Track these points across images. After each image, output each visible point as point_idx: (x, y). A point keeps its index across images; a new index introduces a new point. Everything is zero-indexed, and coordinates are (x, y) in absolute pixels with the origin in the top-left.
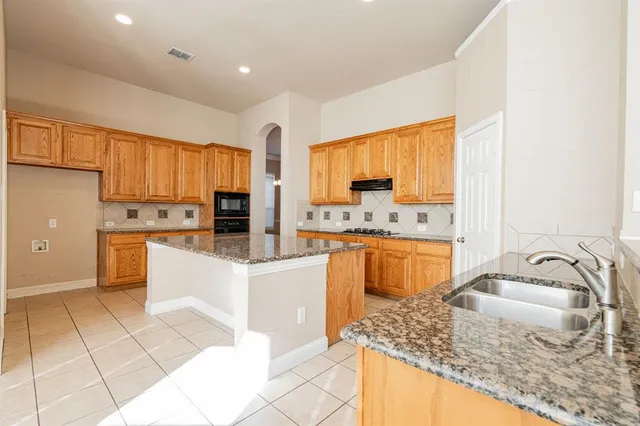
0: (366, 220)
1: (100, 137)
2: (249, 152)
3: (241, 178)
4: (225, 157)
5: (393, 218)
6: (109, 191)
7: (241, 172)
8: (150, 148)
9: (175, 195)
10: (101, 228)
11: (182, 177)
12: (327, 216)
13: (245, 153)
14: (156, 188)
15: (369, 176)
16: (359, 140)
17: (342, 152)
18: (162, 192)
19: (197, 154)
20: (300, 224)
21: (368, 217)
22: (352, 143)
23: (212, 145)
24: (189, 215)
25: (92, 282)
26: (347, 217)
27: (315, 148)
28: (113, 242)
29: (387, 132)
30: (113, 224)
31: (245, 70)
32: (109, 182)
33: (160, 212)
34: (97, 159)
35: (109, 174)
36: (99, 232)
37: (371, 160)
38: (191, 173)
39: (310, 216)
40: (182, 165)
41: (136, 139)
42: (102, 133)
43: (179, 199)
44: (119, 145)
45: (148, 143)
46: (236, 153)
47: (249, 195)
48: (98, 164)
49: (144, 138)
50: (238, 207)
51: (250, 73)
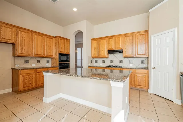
0: (111, 63)
1: (14, 29)
2: (69, 40)
3: (67, 49)
4: (62, 41)
5: (121, 62)
6: (18, 52)
7: (67, 47)
8: (35, 36)
9: (44, 54)
10: (13, 67)
11: (47, 48)
12: (96, 62)
13: (68, 40)
14: (37, 51)
15: (114, 49)
16: (110, 37)
17: (104, 41)
18: (39, 53)
19: (52, 40)
20: (89, 64)
21: (112, 62)
22: (107, 38)
23: (58, 37)
24: (48, 62)
25: (10, 90)
26: (104, 62)
27: (93, 40)
28: (21, 73)
29: (121, 35)
30: (18, 66)
31: (75, 9)
32: (18, 49)
33: (37, 61)
34: (13, 39)
35: (18, 45)
36: (12, 69)
37: (115, 44)
38: (50, 46)
39: (91, 62)
40: (47, 44)
41: (29, 32)
42: (15, 28)
43: (46, 56)
44: (22, 34)
45: (34, 34)
46: (65, 40)
47: (69, 55)
48: (13, 41)
49: (33, 32)
50: (66, 59)
51: (76, 11)
